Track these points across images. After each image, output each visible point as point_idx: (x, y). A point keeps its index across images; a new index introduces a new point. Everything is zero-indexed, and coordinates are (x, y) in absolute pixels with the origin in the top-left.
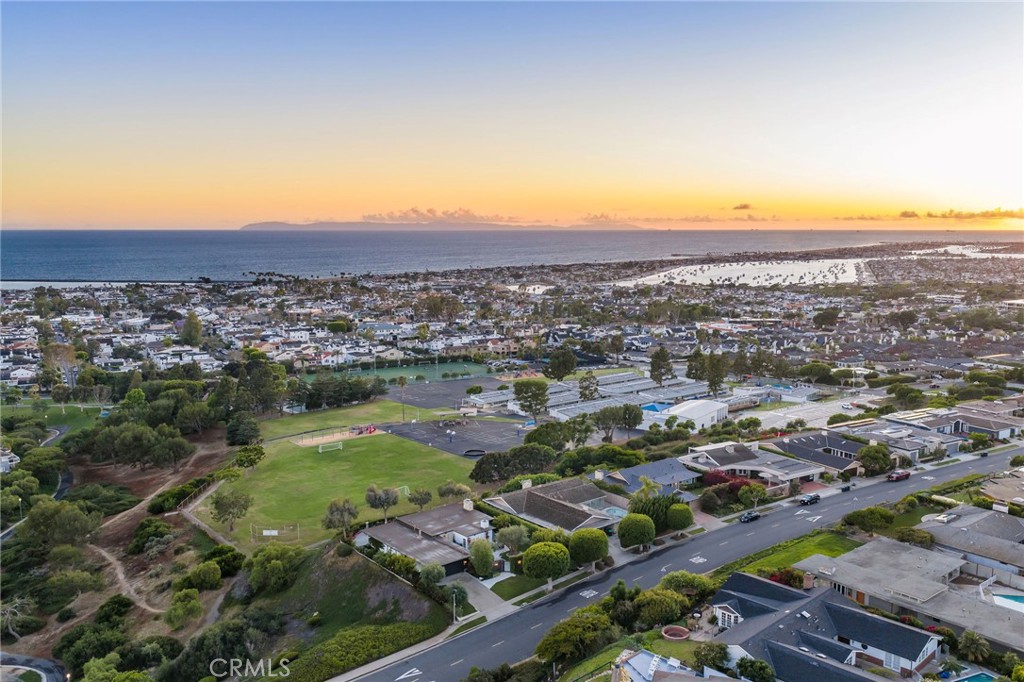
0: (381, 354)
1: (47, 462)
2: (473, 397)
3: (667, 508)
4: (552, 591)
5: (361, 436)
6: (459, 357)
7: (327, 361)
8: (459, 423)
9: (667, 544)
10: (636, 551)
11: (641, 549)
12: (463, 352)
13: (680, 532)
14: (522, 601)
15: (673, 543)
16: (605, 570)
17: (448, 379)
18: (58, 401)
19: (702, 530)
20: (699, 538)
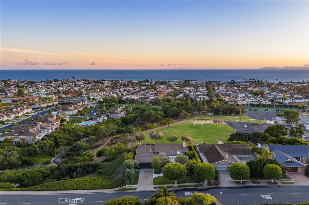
0: (261, 102)
1: (129, 118)
2: (277, 117)
3: (264, 164)
4: (176, 187)
5: (216, 123)
6: (293, 106)
7: (240, 103)
8: (258, 125)
9: (261, 185)
10: (238, 183)
11: (241, 182)
12: (297, 104)
13: (272, 181)
14: (159, 187)
15: (266, 185)
16: (213, 186)
17: (278, 112)
18: (153, 105)
19: (293, 183)
20: (284, 187)
